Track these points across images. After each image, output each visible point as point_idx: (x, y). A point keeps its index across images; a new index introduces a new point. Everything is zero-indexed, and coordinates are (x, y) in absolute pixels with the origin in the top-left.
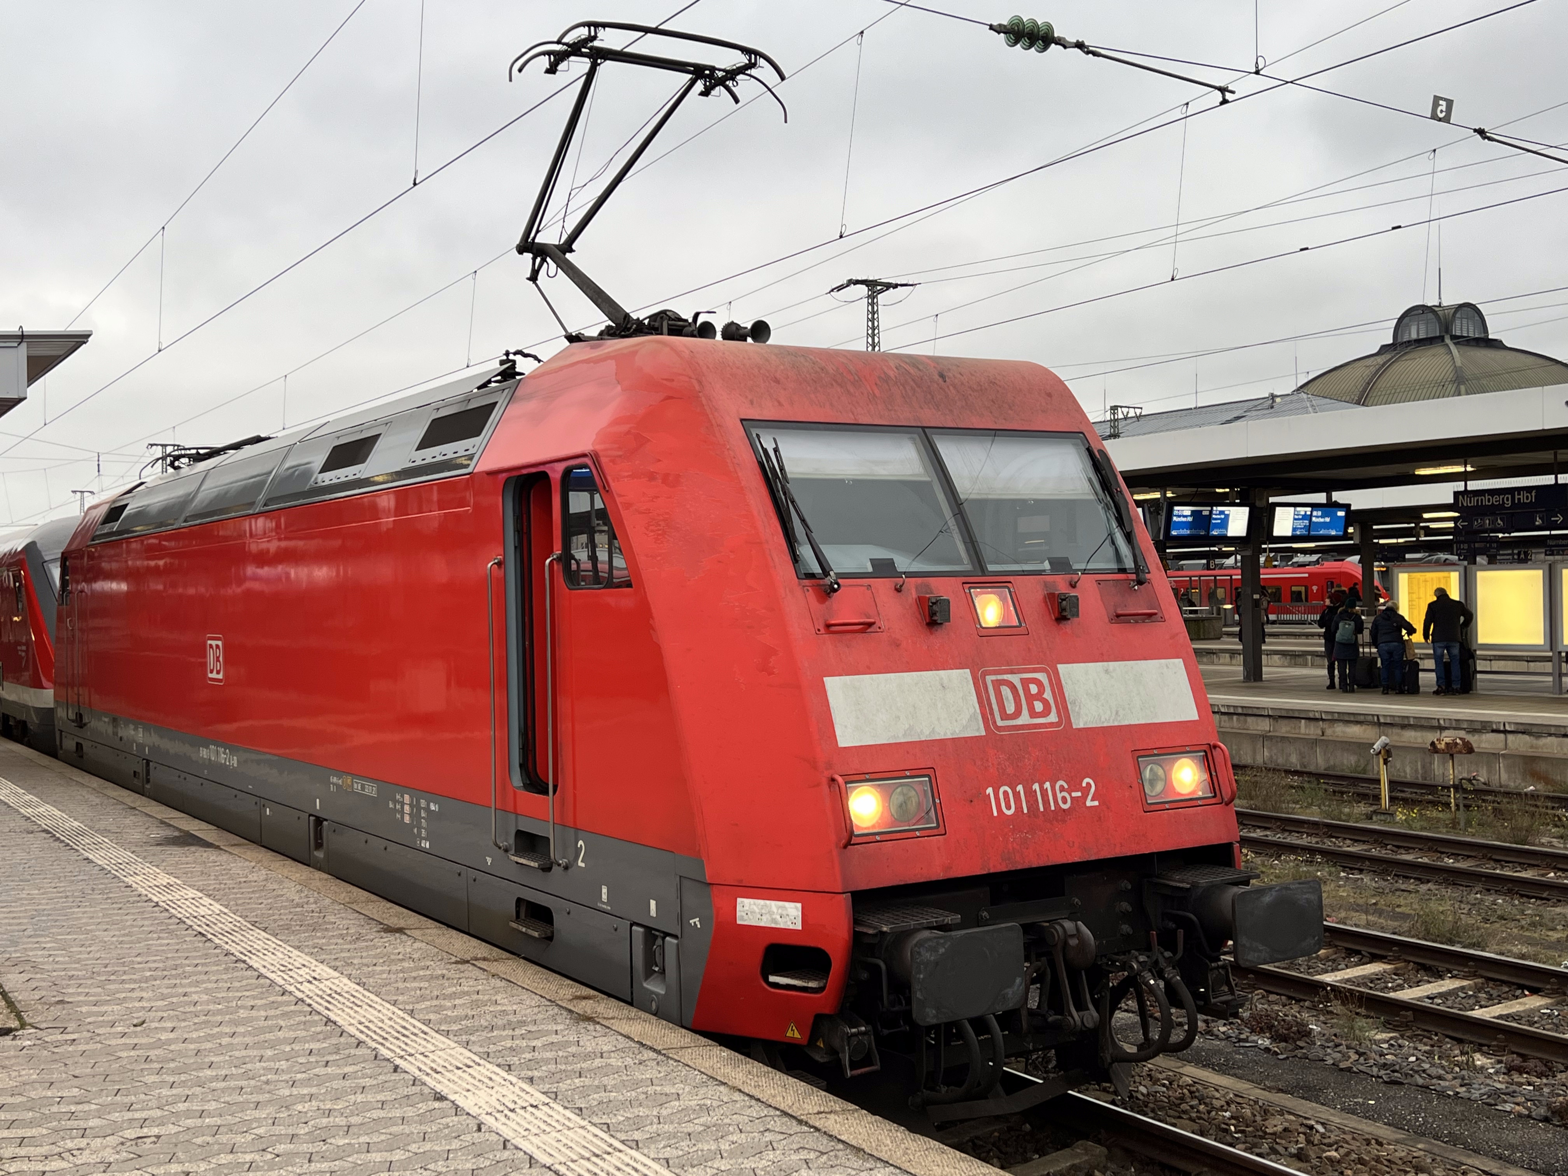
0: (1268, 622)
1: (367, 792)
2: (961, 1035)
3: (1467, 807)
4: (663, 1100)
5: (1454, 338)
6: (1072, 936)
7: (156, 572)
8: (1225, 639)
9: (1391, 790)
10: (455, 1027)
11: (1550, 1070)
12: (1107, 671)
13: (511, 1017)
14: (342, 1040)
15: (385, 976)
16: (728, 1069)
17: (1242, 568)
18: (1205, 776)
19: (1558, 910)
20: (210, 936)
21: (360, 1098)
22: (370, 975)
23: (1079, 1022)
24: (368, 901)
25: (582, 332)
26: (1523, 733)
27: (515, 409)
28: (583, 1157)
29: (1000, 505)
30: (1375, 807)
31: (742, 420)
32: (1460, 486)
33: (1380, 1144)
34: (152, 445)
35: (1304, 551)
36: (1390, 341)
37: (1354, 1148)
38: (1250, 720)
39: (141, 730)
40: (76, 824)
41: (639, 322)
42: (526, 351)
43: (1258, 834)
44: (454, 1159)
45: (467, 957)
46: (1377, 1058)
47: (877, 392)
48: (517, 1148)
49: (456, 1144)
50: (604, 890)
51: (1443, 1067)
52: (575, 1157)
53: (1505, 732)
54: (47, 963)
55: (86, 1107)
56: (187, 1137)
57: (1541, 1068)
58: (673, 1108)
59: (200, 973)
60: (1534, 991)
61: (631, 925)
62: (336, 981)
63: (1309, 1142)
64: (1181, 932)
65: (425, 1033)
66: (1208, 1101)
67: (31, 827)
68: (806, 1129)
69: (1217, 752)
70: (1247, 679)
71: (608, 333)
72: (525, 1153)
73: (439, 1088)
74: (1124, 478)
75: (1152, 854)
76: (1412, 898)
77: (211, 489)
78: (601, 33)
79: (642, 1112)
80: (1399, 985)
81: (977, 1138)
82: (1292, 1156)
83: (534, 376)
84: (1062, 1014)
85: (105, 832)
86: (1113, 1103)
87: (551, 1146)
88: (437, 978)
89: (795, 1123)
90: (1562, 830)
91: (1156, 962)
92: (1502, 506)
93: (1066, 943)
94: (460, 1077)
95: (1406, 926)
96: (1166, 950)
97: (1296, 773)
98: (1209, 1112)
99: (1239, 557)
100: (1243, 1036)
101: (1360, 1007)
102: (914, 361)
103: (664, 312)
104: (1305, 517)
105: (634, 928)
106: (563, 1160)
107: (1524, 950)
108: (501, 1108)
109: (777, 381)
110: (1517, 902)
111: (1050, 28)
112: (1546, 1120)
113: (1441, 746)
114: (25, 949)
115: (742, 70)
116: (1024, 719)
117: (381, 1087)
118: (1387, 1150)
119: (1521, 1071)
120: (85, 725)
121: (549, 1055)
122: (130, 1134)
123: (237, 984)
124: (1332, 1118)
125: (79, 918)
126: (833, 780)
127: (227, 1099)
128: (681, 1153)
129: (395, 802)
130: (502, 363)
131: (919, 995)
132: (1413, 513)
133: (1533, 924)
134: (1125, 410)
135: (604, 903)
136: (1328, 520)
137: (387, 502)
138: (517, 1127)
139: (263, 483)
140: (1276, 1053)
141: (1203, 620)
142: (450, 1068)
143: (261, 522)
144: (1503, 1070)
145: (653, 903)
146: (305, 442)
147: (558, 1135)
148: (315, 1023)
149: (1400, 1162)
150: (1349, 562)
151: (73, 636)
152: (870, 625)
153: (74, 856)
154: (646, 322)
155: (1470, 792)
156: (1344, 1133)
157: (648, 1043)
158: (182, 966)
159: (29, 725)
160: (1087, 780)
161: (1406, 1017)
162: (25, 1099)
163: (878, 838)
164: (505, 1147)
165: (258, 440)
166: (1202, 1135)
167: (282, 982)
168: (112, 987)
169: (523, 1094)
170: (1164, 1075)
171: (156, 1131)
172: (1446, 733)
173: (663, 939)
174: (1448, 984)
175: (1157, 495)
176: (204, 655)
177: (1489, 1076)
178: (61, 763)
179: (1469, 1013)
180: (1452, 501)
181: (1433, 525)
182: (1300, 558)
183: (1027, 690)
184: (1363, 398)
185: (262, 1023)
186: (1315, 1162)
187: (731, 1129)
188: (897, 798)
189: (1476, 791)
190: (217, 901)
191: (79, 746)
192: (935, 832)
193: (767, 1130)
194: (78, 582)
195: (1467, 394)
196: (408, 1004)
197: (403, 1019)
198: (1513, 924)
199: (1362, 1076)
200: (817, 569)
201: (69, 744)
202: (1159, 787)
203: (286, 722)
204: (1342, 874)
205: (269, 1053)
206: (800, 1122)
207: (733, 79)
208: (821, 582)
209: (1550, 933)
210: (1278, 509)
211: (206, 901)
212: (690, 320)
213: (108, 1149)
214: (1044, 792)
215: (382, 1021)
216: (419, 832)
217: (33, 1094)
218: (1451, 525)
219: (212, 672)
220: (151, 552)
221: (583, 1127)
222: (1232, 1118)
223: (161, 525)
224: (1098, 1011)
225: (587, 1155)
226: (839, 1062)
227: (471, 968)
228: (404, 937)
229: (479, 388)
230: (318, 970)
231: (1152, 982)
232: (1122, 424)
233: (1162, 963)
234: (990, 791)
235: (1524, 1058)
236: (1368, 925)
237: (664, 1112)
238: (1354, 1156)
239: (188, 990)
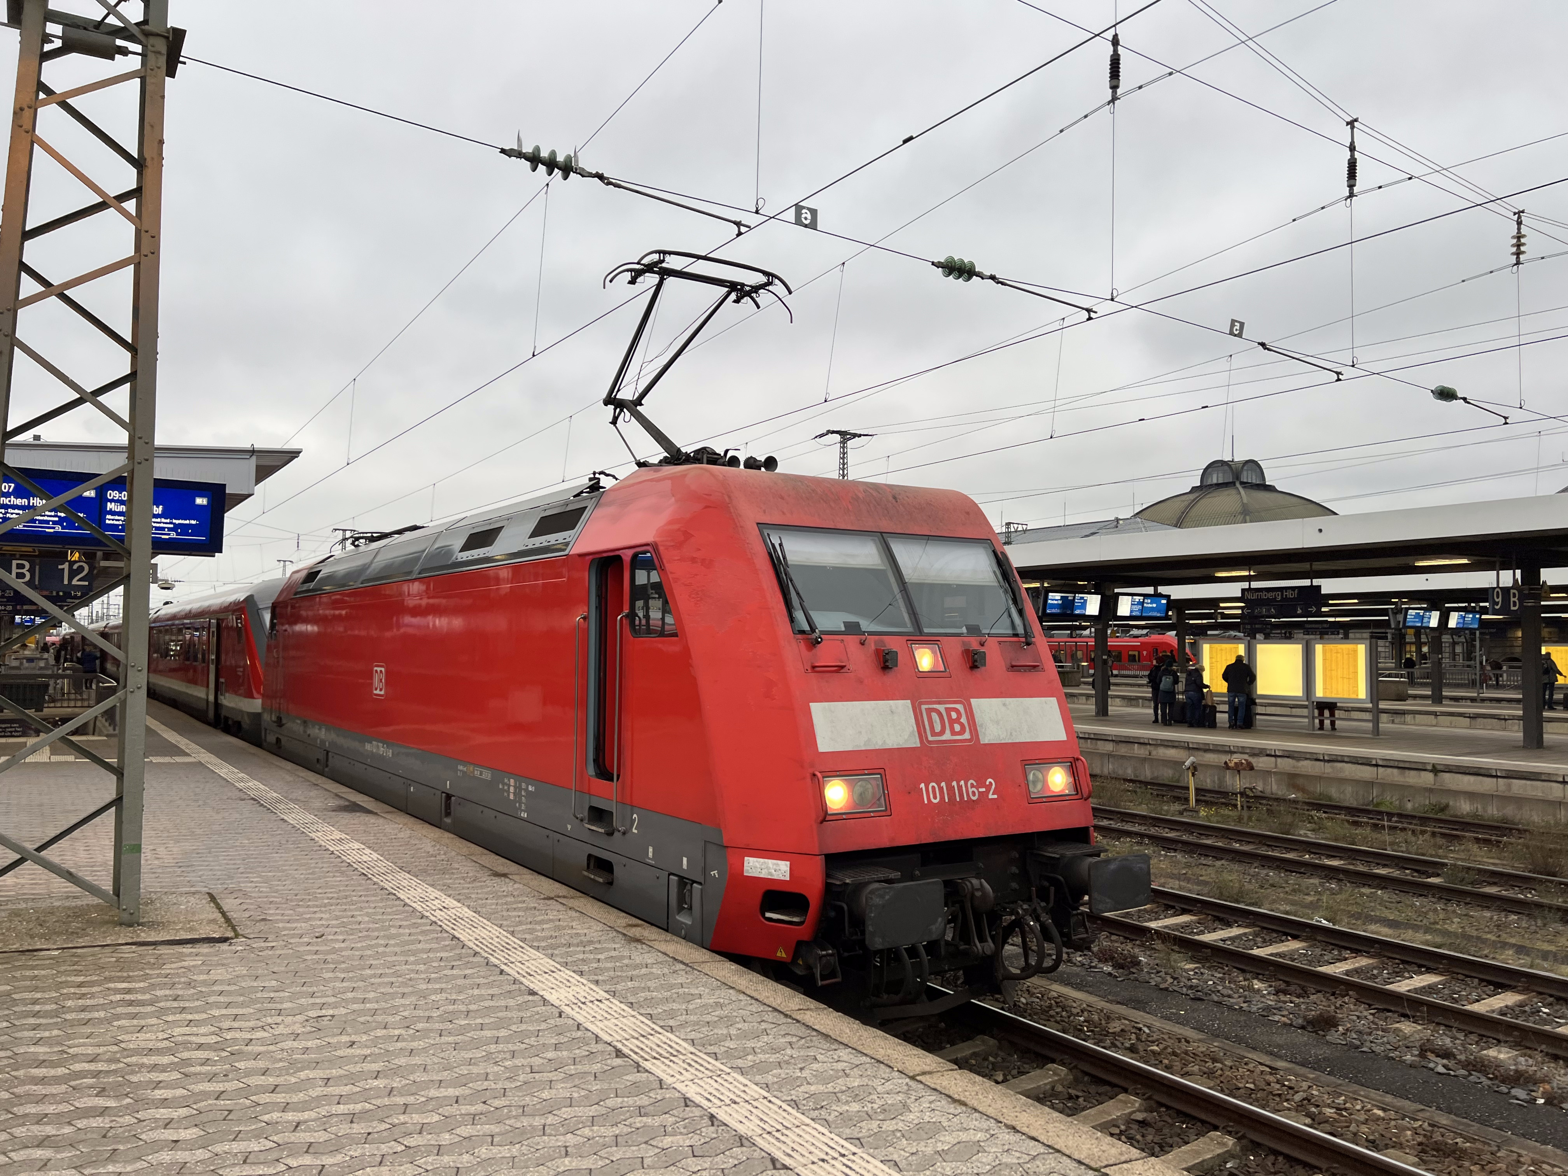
0: (1112, 675)
1: (483, 777)
2: (898, 958)
3: (1249, 808)
4: (689, 998)
5: (1242, 483)
6: (978, 890)
7: (340, 618)
8: (1082, 686)
9: (1196, 795)
10: (543, 944)
11: (1306, 992)
12: (1004, 705)
13: (583, 938)
14: (464, 951)
15: (494, 907)
16: (736, 978)
17: (1095, 637)
18: (1071, 780)
19: (1312, 881)
20: (370, 876)
21: (476, 992)
22: (484, 906)
23: (981, 951)
24: (483, 854)
25: (647, 459)
26: (1288, 757)
27: (599, 512)
28: (633, 1037)
29: (932, 587)
30: (1185, 807)
31: (758, 524)
32: (1245, 585)
33: (1188, 1042)
34: (336, 530)
35: (1138, 627)
36: (1199, 484)
37: (1169, 1044)
38: (1099, 742)
39: (323, 730)
40: (275, 795)
41: (687, 455)
42: (607, 472)
43: (1105, 823)
44: (542, 1036)
45: (552, 895)
46: (1186, 981)
47: (850, 507)
48: (587, 1029)
49: (543, 1026)
50: (651, 850)
51: (1231, 989)
52: (628, 1037)
53: (1276, 756)
54: (254, 892)
55: (282, 994)
56: (353, 1017)
57: (1299, 991)
58: (697, 1004)
59: (364, 902)
60: (1295, 937)
61: (669, 875)
62: (459, 910)
63: (1138, 1039)
64: (1052, 889)
65: (522, 948)
66: (1068, 1009)
67: (243, 796)
68: (790, 1020)
69: (1079, 764)
70: (1098, 714)
71: (665, 462)
72: (593, 1033)
73: (532, 986)
74: (1018, 572)
75: (1033, 833)
76: (1210, 870)
77: (381, 560)
78: (668, 258)
79: (675, 1006)
80: (1201, 931)
81: (908, 1032)
82: (1126, 1049)
83: (612, 489)
84: (969, 944)
85: (295, 801)
86: (1002, 1009)
87: (611, 1028)
88: (531, 909)
89: (782, 1016)
90: (1313, 825)
91: (1035, 910)
92: (1275, 599)
93: (973, 895)
94: (547, 979)
95: (1206, 890)
96: (1042, 901)
97: (1131, 781)
98: (1069, 1017)
99: (1093, 630)
100: (1093, 964)
101: (1175, 945)
102: (876, 487)
103: (704, 448)
104: (1139, 603)
105: (671, 877)
106: (620, 1039)
107: (1288, 908)
108: (576, 1001)
109: (782, 498)
110: (1283, 875)
111: (972, 265)
112: (1303, 1027)
113: (1232, 765)
114: (239, 882)
115: (763, 286)
116: (947, 736)
117: (490, 985)
118: (1192, 1046)
119: (1285, 993)
120: (283, 725)
121: (609, 965)
122: (313, 1014)
123: (389, 910)
124: (1154, 1023)
125: (276, 861)
126: (814, 775)
127: (382, 990)
128: (702, 1036)
129: (504, 784)
130: (591, 479)
131: (871, 928)
132: (1213, 603)
133: (1294, 890)
134: (1016, 526)
135: (649, 859)
136: (1154, 605)
137: (504, 574)
138: (587, 1015)
139: (419, 558)
140: (1116, 977)
141: (1067, 673)
142: (540, 972)
143: (416, 584)
144: (1273, 992)
145: (685, 860)
146: (450, 529)
147: (616, 1021)
148: (444, 939)
149: (1202, 1055)
150: (1169, 636)
151: (278, 662)
152: (842, 667)
153: (274, 817)
154: (692, 455)
155: (1252, 797)
156: (1163, 1033)
157: (680, 958)
158: (350, 896)
159: (242, 724)
160: (990, 780)
161: (1206, 953)
162: (238, 988)
163: (844, 817)
164: (578, 1029)
165: (415, 528)
166: (1064, 1033)
167: (420, 909)
168: (301, 910)
169: (591, 992)
170: (1037, 991)
171: (331, 1012)
172: (1235, 756)
173: (692, 885)
174: (1235, 931)
175: (1038, 585)
176: (371, 677)
177: (1263, 996)
178: (265, 752)
179: (1250, 952)
180: (1240, 595)
181: (1226, 612)
182: (1135, 632)
183: (949, 716)
184: (1179, 523)
185: (407, 938)
186: (1142, 1053)
187: (737, 1019)
188: (858, 789)
189: (1255, 797)
190: (375, 851)
191: (278, 740)
192: (884, 814)
193: (763, 1021)
194: (283, 624)
195: (1251, 522)
196: (510, 926)
197: (507, 937)
198: (1280, 890)
199: (1175, 994)
200: (807, 628)
201: (271, 738)
202: (1039, 786)
203: (428, 727)
204: (1163, 853)
205: (412, 959)
206: (786, 1016)
207: (756, 292)
208: (810, 636)
209: (1306, 897)
210: (1120, 597)
211: (368, 851)
212: (722, 454)
213: (297, 1025)
214: (960, 787)
215: (492, 939)
216: (520, 806)
217: (243, 984)
218: (1239, 612)
219: (376, 689)
220: (336, 605)
221: (633, 1016)
222: (1085, 1021)
223: (344, 585)
224: (994, 943)
225: (636, 1035)
226: (813, 975)
227: (555, 902)
228: (507, 880)
229: (574, 496)
230: (447, 902)
231: (1032, 923)
232: (1013, 535)
233: (1039, 910)
234: (922, 785)
235: (1288, 983)
236: (1180, 889)
237: (691, 1007)
238: (1170, 1050)
239: (355, 913)
